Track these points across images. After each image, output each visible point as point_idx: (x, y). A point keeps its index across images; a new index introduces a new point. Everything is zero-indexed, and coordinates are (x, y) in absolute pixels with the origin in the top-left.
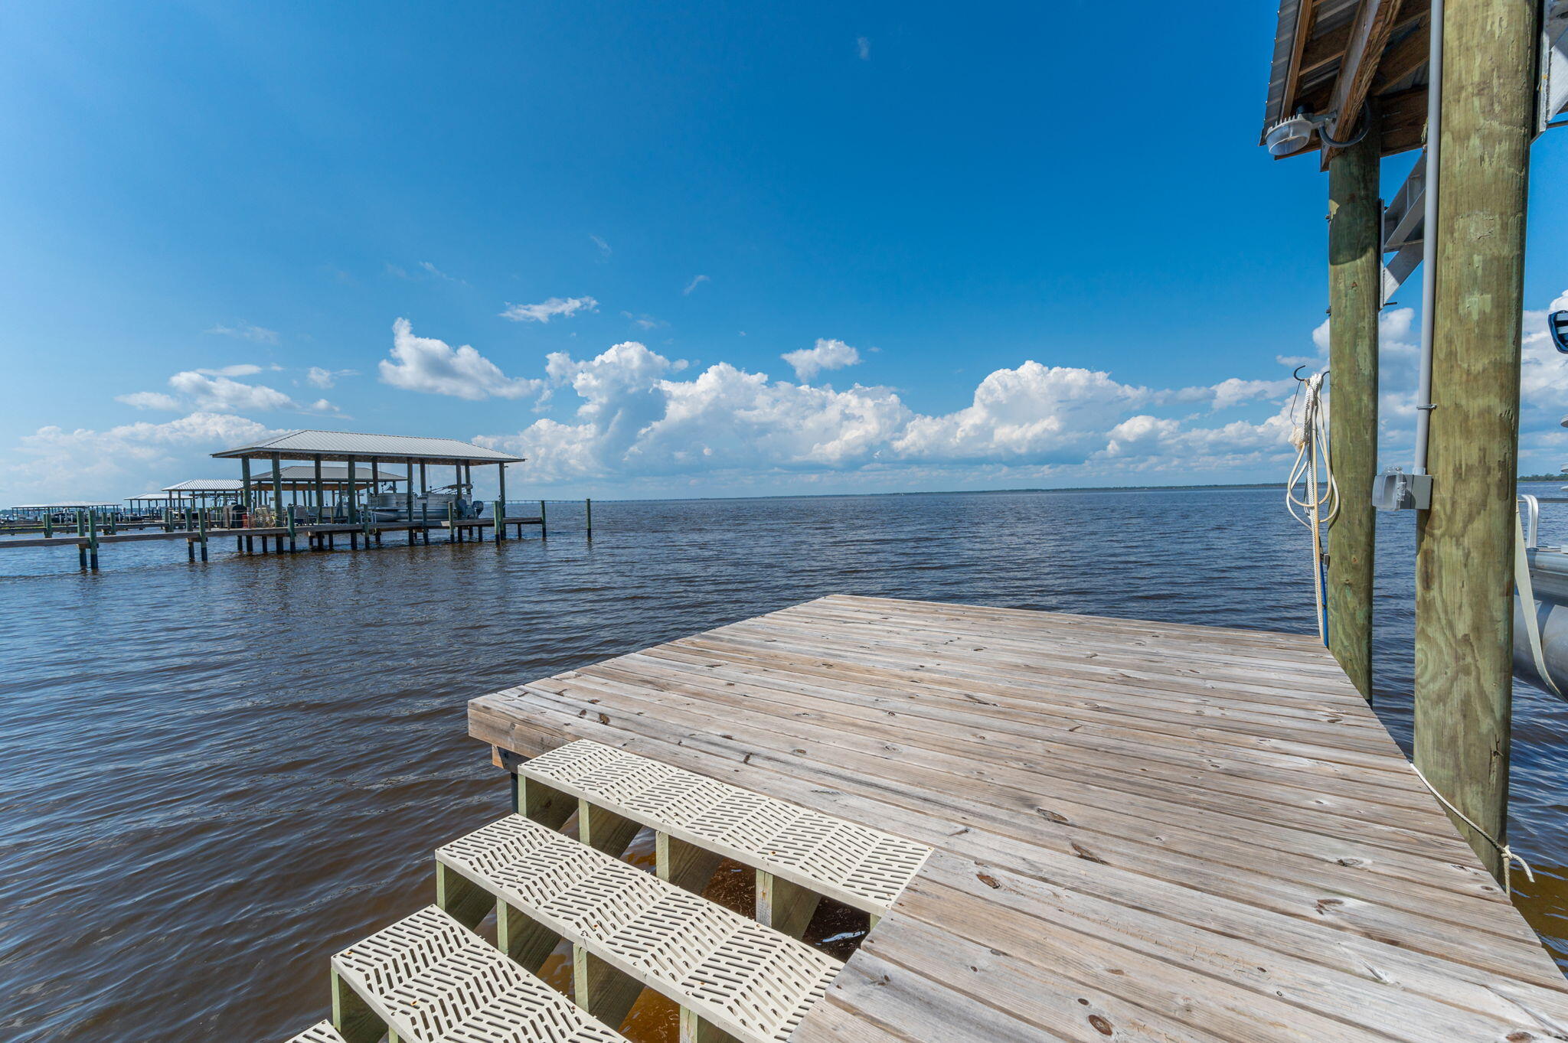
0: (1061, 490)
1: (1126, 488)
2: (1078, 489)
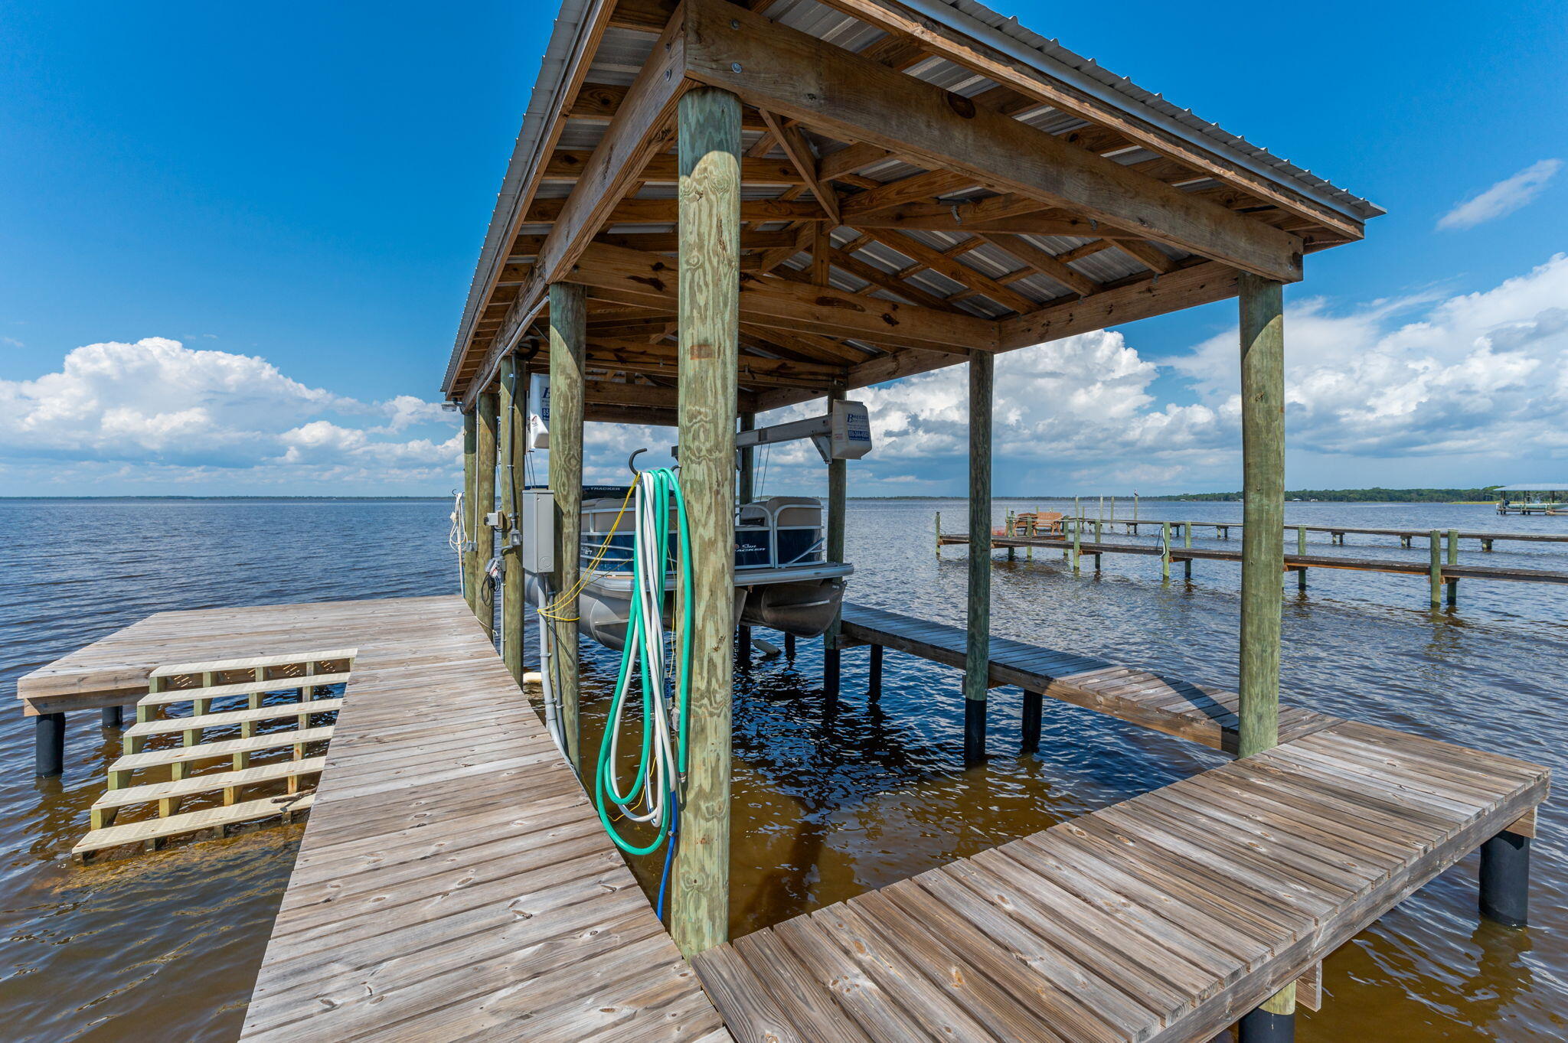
0: (223, 499)
1: (310, 498)
2: (247, 497)
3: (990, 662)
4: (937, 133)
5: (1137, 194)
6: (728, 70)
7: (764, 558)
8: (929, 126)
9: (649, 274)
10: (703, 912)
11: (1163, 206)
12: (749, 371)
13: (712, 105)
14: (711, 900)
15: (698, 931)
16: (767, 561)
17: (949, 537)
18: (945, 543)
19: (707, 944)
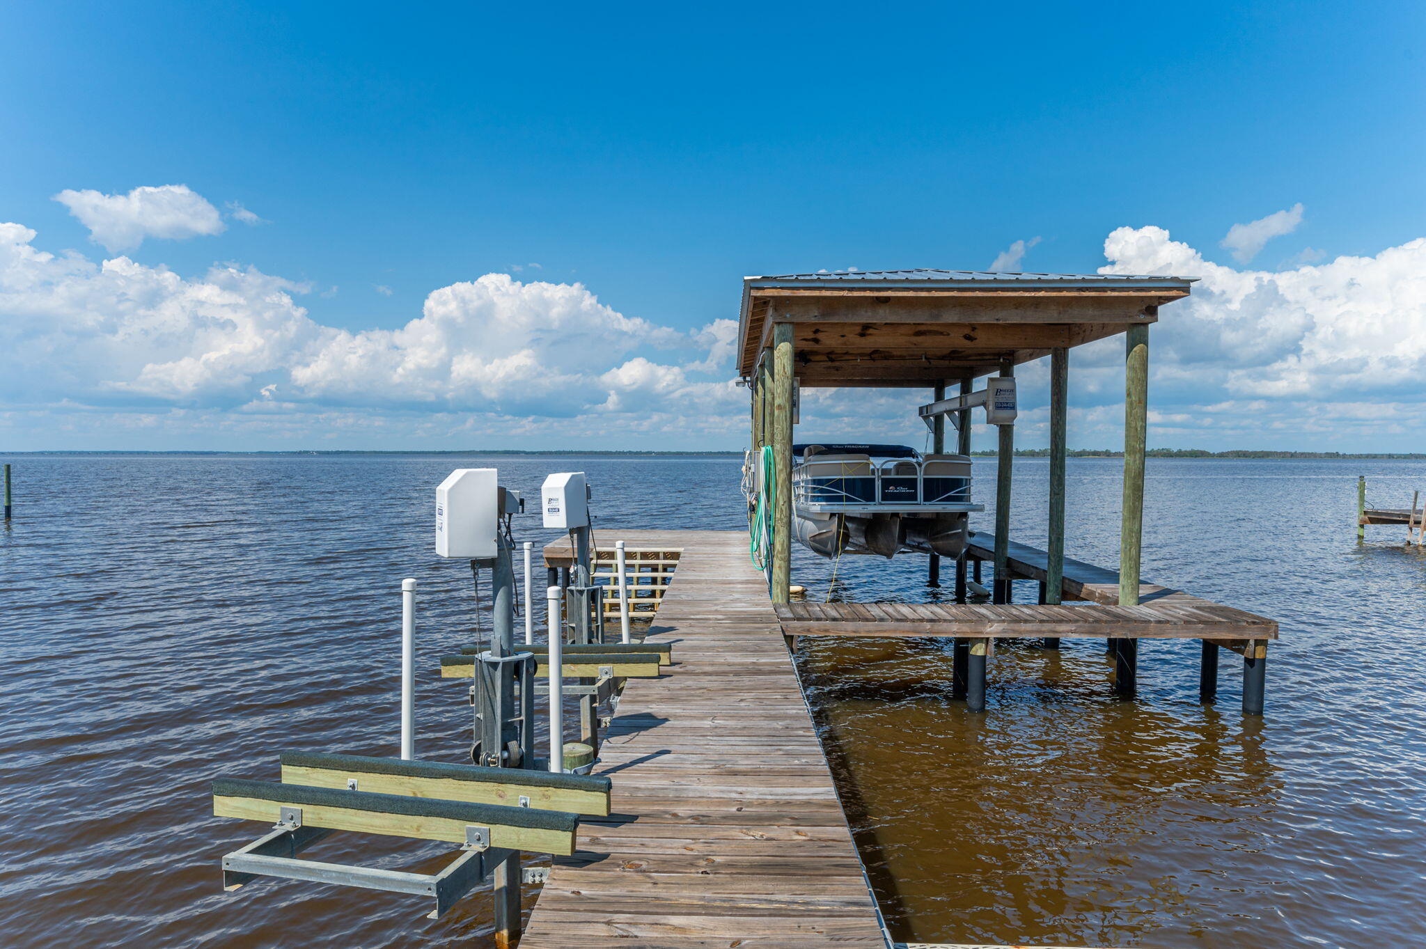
2: (571, 452)
3: (1063, 577)
4: (870, 314)
5: (995, 307)
6: (785, 317)
7: (913, 497)
8: (866, 312)
9: (812, 336)
10: (779, 590)
11: (1016, 308)
12: (926, 358)
13: (783, 328)
14: (781, 587)
15: (778, 596)
16: (916, 500)
17: (1377, 513)
18: (1372, 521)
19: (780, 601)
